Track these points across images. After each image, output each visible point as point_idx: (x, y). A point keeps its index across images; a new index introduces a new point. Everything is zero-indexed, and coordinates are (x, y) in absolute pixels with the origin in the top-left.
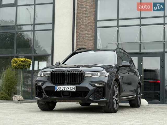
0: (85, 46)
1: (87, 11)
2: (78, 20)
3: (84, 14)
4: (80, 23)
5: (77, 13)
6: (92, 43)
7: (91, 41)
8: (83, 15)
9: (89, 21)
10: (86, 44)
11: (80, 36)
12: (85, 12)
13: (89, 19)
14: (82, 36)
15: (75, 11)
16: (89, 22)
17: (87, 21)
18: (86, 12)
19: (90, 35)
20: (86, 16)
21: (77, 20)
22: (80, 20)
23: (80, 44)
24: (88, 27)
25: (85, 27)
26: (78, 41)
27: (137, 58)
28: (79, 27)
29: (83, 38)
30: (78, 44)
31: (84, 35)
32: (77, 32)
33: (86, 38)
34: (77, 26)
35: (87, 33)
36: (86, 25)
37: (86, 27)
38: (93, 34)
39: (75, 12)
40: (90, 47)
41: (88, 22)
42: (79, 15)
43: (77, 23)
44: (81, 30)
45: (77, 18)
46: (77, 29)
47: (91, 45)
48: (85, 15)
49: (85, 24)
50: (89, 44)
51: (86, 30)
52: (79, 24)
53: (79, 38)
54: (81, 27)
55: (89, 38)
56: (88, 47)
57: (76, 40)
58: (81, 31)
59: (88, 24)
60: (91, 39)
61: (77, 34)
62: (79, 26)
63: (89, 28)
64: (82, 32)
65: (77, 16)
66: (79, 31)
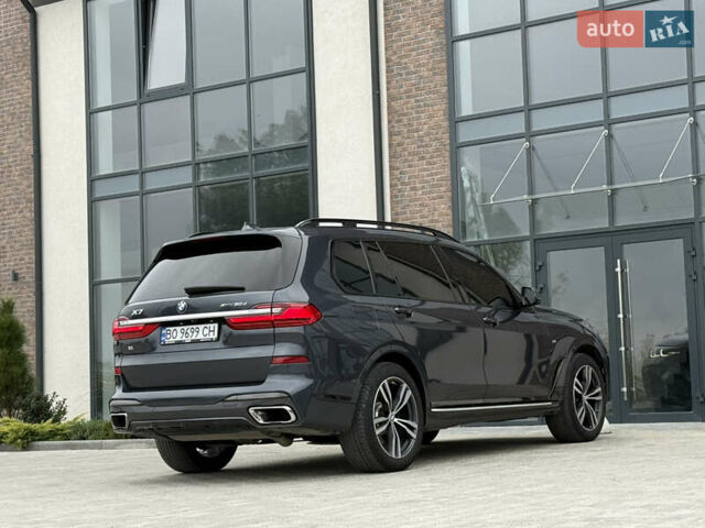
0: (422, 217)
1: (422, 85)
2: (393, 124)
3: (413, 100)
4: (399, 133)
5: (388, 96)
6: (444, 207)
7: (441, 197)
8: (408, 103)
9: (432, 123)
10: (425, 212)
11: (403, 184)
12: (414, 92)
13: (430, 117)
14: (409, 184)
15: (379, 90)
16: (430, 128)
17: (425, 124)
18: (417, 89)
19: (436, 174)
20: (419, 106)
21: (389, 122)
22: (400, 121)
23: (405, 213)
24: (427, 146)
25: (418, 147)
26: (397, 203)
27: (602, 248)
28: (399, 149)
29: (414, 189)
30: (397, 214)
31: (416, 177)
32: (392, 168)
33: (423, 187)
34: (390, 145)
35: (425, 170)
36: (422, 141)
37: (422, 146)
38: (447, 172)
39: (379, 95)
40: (437, 221)
41: (426, 127)
42: (396, 105)
43: (390, 135)
44: (406, 161)
45: (389, 114)
46: (391, 157)
47: (441, 214)
48: (417, 101)
49: (416, 134)
50: (435, 210)
51: (423, 158)
52: (398, 139)
53: (400, 191)
54: (404, 150)
55: (433, 186)
56: (432, 221)
57: (391, 197)
58: (406, 164)
59: (428, 134)
60: (443, 189)
61: (391, 174)
62: (399, 145)
63: (430, 150)
64: (410, 166)
65: (388, 108)
66: (398, 164)
